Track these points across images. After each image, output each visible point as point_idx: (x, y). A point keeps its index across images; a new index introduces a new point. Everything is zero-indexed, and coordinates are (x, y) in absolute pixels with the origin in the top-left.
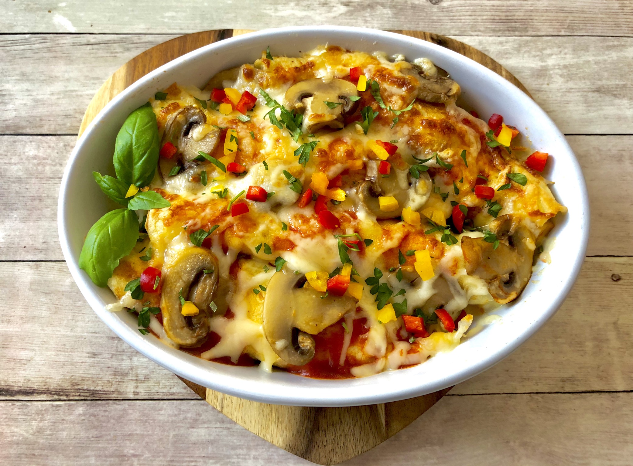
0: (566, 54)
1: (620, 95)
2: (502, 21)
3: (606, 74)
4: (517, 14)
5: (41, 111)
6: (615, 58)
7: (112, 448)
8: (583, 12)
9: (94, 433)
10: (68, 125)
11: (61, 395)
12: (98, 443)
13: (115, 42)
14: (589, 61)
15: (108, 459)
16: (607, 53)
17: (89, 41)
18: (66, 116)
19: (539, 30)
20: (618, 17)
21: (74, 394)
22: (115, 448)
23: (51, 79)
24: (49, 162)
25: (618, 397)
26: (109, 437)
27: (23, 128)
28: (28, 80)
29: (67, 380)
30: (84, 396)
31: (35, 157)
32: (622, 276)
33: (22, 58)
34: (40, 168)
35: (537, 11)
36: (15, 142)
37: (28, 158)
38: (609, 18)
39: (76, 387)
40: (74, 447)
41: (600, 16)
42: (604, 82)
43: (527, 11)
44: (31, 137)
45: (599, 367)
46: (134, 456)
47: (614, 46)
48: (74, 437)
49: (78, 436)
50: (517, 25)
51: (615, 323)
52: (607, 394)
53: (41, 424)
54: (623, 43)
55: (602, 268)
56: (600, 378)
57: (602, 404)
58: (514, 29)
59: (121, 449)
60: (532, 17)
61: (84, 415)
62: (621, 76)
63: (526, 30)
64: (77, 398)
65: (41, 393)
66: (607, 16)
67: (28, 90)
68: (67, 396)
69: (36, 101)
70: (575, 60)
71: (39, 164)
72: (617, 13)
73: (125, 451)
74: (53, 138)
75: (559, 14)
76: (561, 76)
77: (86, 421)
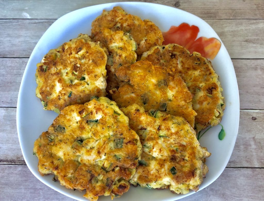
0: (232, 26)
1: (256, 43)
2: (205, 14)
3: (250, 34)
4: (212, 10)
5: (14, 48)
6: (254, 28)
7: (31, 185)
8: (240, 10)
9: (24, 179)
10: (25, 54)
11: (12, 162)
12: (26, 183)
13: (46, 22)
14: (242, 29)
15: (30, 190)
16: (250, 26)
17: (35, 22)
18: (24, 50)
19: (221, 17)
20: (256, 11)
21: (17, 162)
22: (33, 185)
23: (19, 36)
24: (16, 68)
25: (255, 170)
26: (30, 181)
27: (6, 55)
28: (10, 37)
29: (15, 156)
30: (22, 163)
31: (10, 66)
32: (257, 118)
33: (8, 28)
34: (12, 71)
35: (220, 9)
36: (3, 60)
37: (7, 67)
38: (252, 12)
39: (19, 159)
40: (16, 184)
41: (248, 11)
42: (249, 38)
43: (216, 10)
44: (9, 59)
45: (246, 157)
46: (40, 189)
47: (254, 23)
48: (16, 180)
49: (18, 180)
50: (212, 15)
51: (254, 138)
52: (250, 169)
53: (3, 174)
54: (258, 22)
55: (248, 114)
56: (247, 162)
57: (248, 173)
58: (211, 17)
59: (35, 186)
60: (218, 12)
61: (21, 171)
62: (257, 35)
63: (215, 17)
64: (19, 164)
65: (4, 161)
66: (251, 11)
67: (9, 40)
68: (15, 163)
69: (13, 45)
70: (237, 29)
71: (11, 69)
72: (255, 10)
73: (37, 187)
74: (18, 59)
75: (230, 11)
76: (230, 35)
77: (22, 173)
